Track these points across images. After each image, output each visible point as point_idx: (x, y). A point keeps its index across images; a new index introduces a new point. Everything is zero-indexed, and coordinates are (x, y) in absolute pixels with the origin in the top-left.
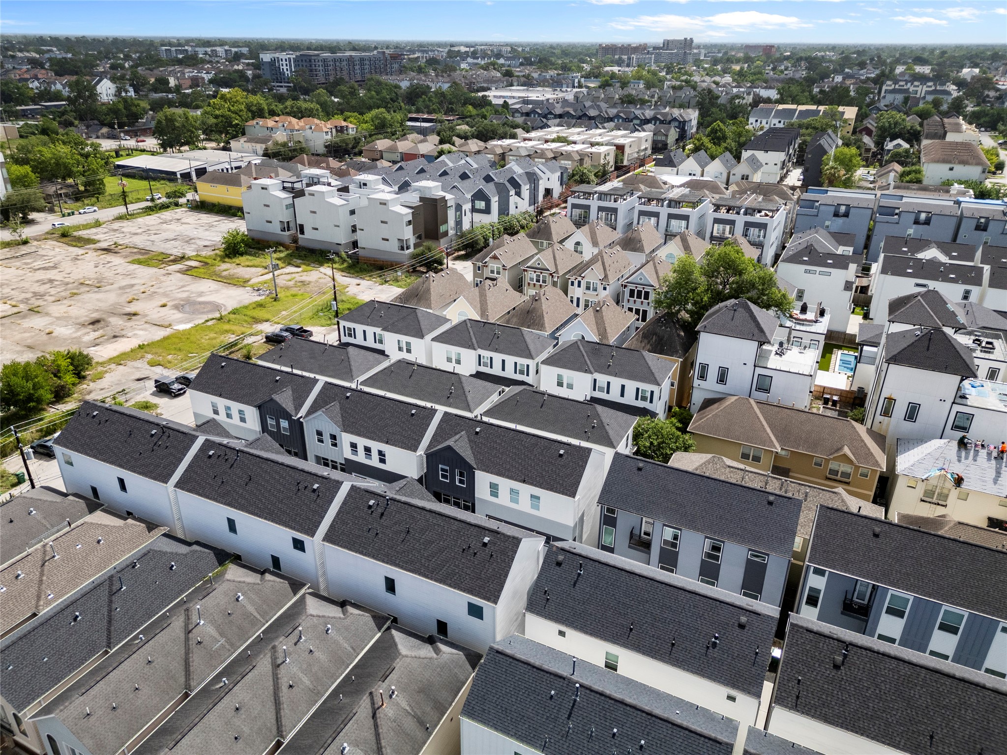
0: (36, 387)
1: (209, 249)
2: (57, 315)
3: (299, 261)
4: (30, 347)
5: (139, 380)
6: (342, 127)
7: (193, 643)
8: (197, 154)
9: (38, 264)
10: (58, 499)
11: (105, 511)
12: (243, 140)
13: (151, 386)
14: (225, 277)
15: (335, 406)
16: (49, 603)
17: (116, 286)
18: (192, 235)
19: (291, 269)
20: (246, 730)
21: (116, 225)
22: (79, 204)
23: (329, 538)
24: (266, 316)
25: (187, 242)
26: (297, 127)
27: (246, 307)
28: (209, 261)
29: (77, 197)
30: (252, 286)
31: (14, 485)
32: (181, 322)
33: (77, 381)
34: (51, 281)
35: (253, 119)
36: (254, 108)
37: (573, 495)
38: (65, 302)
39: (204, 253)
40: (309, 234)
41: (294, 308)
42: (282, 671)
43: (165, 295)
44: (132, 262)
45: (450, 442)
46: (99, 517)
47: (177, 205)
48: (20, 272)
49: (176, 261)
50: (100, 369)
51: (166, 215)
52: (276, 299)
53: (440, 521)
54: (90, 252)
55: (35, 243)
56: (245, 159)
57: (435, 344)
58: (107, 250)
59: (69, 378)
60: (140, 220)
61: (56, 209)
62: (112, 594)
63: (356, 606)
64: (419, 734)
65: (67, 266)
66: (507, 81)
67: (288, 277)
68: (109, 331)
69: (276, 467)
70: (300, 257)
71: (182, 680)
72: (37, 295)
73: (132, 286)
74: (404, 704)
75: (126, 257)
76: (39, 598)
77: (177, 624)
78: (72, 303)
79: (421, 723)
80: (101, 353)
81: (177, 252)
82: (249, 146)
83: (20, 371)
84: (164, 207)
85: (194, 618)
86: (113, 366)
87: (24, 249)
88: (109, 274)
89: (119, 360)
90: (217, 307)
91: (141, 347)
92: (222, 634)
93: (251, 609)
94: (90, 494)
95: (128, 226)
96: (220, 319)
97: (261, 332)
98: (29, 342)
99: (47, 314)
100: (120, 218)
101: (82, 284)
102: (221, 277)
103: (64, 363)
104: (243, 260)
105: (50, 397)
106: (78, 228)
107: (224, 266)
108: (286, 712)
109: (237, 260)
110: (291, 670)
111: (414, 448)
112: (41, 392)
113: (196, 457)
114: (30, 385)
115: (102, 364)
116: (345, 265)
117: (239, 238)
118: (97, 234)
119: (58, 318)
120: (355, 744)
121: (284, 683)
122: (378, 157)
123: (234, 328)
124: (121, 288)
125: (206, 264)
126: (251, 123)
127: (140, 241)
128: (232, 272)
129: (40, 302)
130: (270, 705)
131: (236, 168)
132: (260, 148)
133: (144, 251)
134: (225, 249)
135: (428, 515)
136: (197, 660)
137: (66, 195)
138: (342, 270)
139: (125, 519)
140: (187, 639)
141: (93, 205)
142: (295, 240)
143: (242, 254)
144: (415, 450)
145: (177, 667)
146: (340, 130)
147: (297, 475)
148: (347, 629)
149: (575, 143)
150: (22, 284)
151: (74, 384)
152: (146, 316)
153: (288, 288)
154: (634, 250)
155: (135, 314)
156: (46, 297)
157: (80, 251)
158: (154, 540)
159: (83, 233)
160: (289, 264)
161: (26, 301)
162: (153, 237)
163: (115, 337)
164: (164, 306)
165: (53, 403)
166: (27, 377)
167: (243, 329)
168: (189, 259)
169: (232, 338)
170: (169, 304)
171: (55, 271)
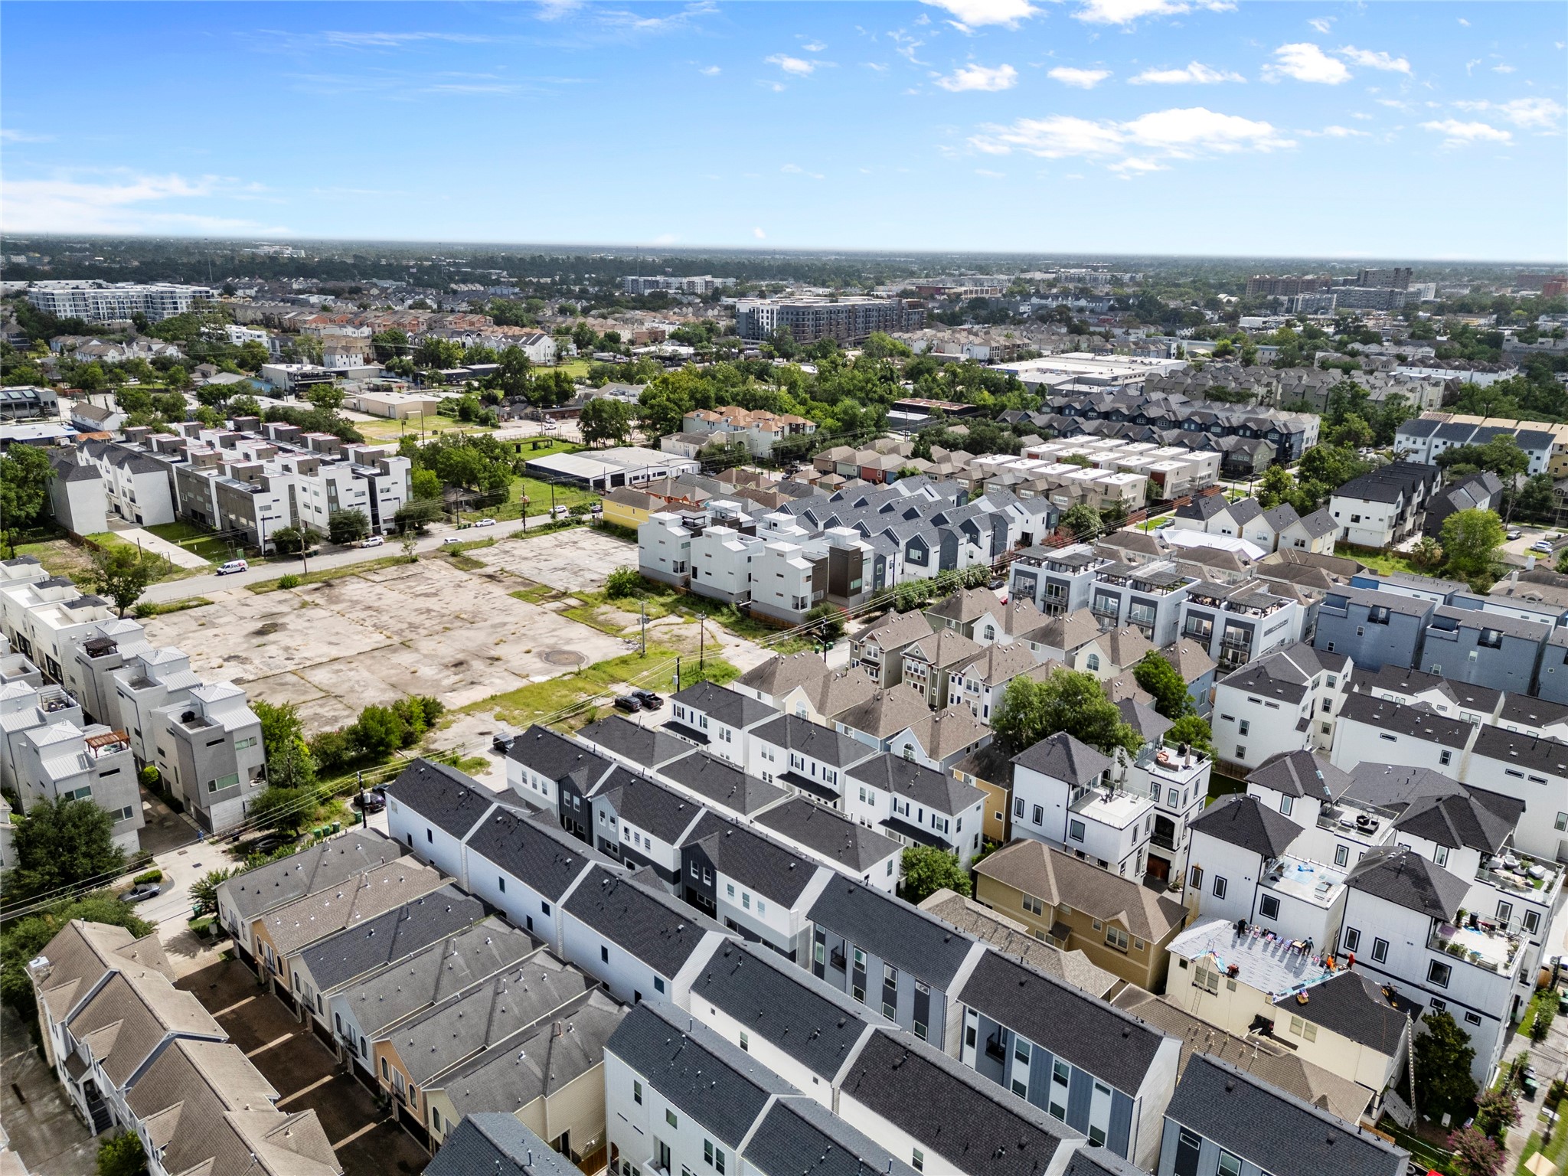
0: (388, 732)
1: (595, 584)
2: (425, 652)
3: (685, 609)
4: (393, 686)
5: (482, 734)
6: (797, 425)
7: (445, 967)
8: (620, 453)
9: (421, 588)
10: (380, 839)
11: (413, 856)
12: (675, 437)
13: (489, 743)
14: (600, 623)
15: (619, 791)
16: (356, 921)
17: (489, 623)
18: (583, 565)
19: (673, 619)
20: (463, 1032)
21: (508, 546)
22: (478, 514)
23: (566, 906)
24: (625, 676)
25: (575, 573)
26: (742, 424)
27: (608, 663)
28: (589, 600)
29: (478, 505)
30: (624, 637)
31: (352, 824)
32: (540, 673)
33: (425, 728)
34: (429, 611)
35: (696, 408)
36: (699, 396)
37: (789, 906)
38: (436, 637)
39: (588, 590)
40: (702, 579)
41: (657, 668)
42: (500, 997)
43: (534, 639)
44: (512, 595)
45: (700, 841)
46: (408, 861)
47: (579, 522)
48: (402, 597)
49: (556, 597)
50: (450, 717)
51: (564, 535)
52: (642, 656)
53: (652, 906)
54: (475, 578)
55: (423, 562)
56: (671, 464)
57: (752, 736)
58: (491, 577)
59: (419, 725)
60: (535, 540)
61: (454, 518)
62: (400, 920)
63: (576, 967)
64: (582, 1063)
65: (448, 594)
66: (1071, 341)
67: (666, 629)
68: (468, 676)
69: (545, 840)
70: (686, 605)
71: (432, 993)
72: (413, 627)
73: (505, 624)
74: (577, 1040)
75: (508, 588)
76: (350, 915)
77: (438, 951)
78: (442, 639)
79: (586, 1056)
80: (452, 701)
81: (560, 586)
82: (681, 446)
83: (378, 716)
84: (564, 525)
85: (451, 948)
86: (462, 716)
87: (412, 569)
88: (486, 608)
89: (468, 710)
90: (579, 658)
91: (493, 698)
92: (469, 967)
93: (495, 952)
94: (405, 841)
95: (521, 547)
96: (578, 674)
97: (614, 693)
98: (394, 680)
99: (417, 650)
100: (516, 536)
101: (457, 617)
102: (596, 622)
103: (417, 710)
104: (625, 602)
105: (398, 743)
106: (469, 546)
107: (604, 608)
108: (495, 1028)
109: (618, 603)
110: (507, 999)
111: (672, 841)
112: (392, 737)
113: (488, 820)
114: (383, 730)
115: (453, 712)
116: (733, 619)
117: (626, 577)
118: (487, 555)
119: (425, 656)
120: (531, 1055)
121: (500, 1007)
122: (831, 469)
123: (588, 687)
124: (494, 626)
125: (586, 603)
126: (692, 414)
127: (527, 569)
128: (609, 616)
129: (413, 636)
130: (485, 1020)
131: (660, 474)
132: (693, 449)
133: (527, 582)
134: (611, 588)
135: (645, 899)
136: (445, 981)
137: (468, 503)
138: (726, 626)
139: (425, 865)
140: (442, 963)
141: (492, 517)
142: (687, 583)
143: (625, 596)
144: (672, 844)
145: (430, 982)
146: (795, 428)
147: (558, 850)
148: (560, 981)
149: (1095, 465)
150: (399, 613)
151: (422, 732)
152: (508, 662)
153: (660, 643)
154: (1052, 644)
155: (497, 659)
156: (421, 631)
157: (463, 576)
158: (443, 887)
159: (472, 554)
160: (673, 612)
161: (399, 633)
162: (542, 565)
163: (472, 683)
164: (528, 652)
165: (400, 748)
166: (382, 723)
167: (597, 689)
168: (570, 596)
169: (582, 698)
170: (534, 650)
171: (434, 600)
